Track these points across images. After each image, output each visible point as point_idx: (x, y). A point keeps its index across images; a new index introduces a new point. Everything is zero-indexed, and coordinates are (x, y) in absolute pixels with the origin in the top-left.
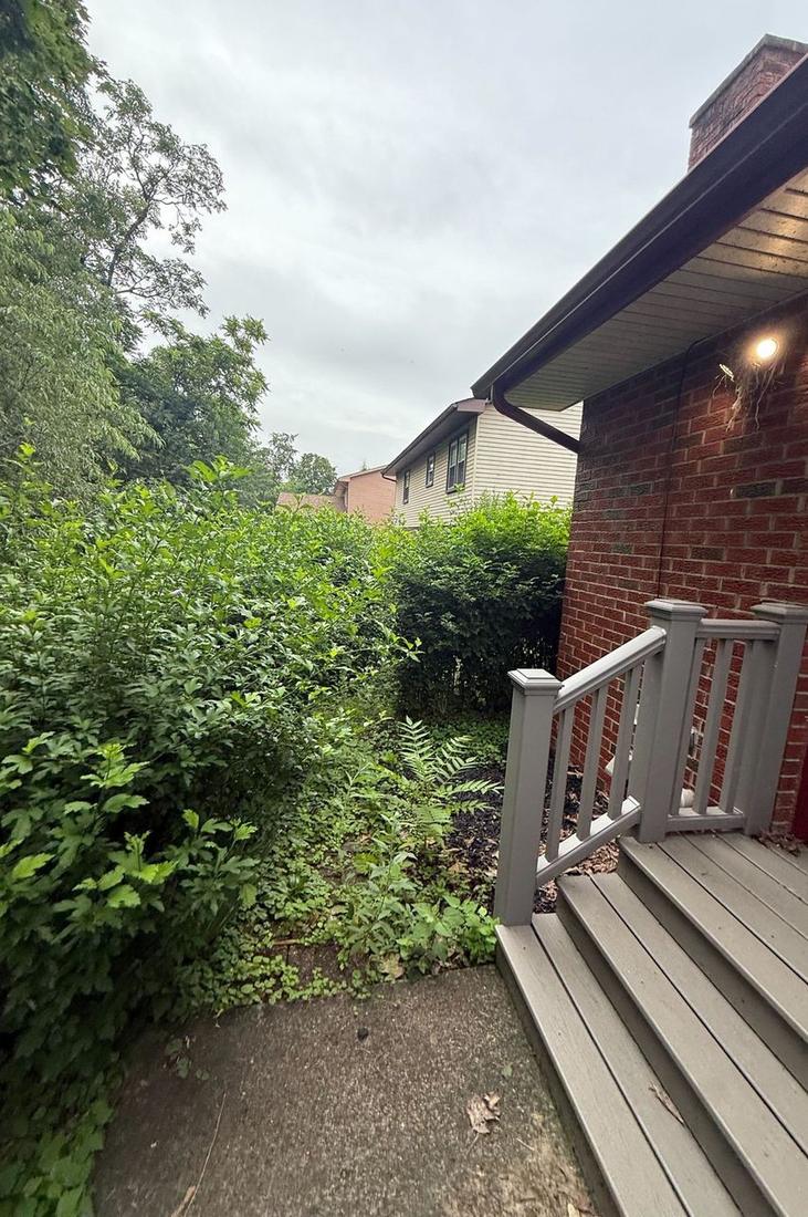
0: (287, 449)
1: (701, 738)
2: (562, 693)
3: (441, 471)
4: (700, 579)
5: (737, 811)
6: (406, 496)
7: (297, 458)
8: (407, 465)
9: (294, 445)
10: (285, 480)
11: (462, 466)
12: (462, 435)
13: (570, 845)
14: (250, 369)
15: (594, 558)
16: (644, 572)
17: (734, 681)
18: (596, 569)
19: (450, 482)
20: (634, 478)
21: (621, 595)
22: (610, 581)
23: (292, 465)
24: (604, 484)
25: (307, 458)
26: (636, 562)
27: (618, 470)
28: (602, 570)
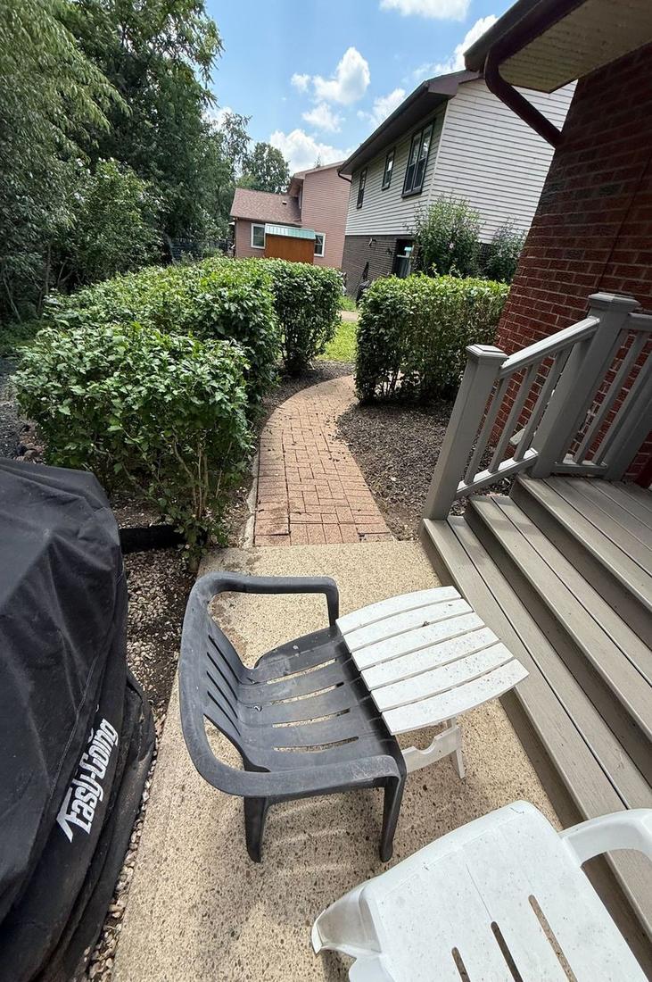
0: (241, 135)
1: (592, 418)
2: (506, 364)
3: (398, 170)
4: (635, 284)
5: (603, 463)
6: (360, 200)
7: (251, 148)
8: (363, 165)
9: (247, 129)
10: (239, 175)
11: (423, 165)
12: (427, 125)
13: (483, 475)
14: (203, 18)
15: (544, 264)
16: (589, 277)
17: (635, 372)
18: (543, 275)
19: (407, 185)
20: (607, 177)
21: (560, 299)
22: (553, 286)
23: (246, 155)
24: (574, 183)
25: (261, 148)
26: (582, 267)
27: (592, 167)
28: (549, 275)
